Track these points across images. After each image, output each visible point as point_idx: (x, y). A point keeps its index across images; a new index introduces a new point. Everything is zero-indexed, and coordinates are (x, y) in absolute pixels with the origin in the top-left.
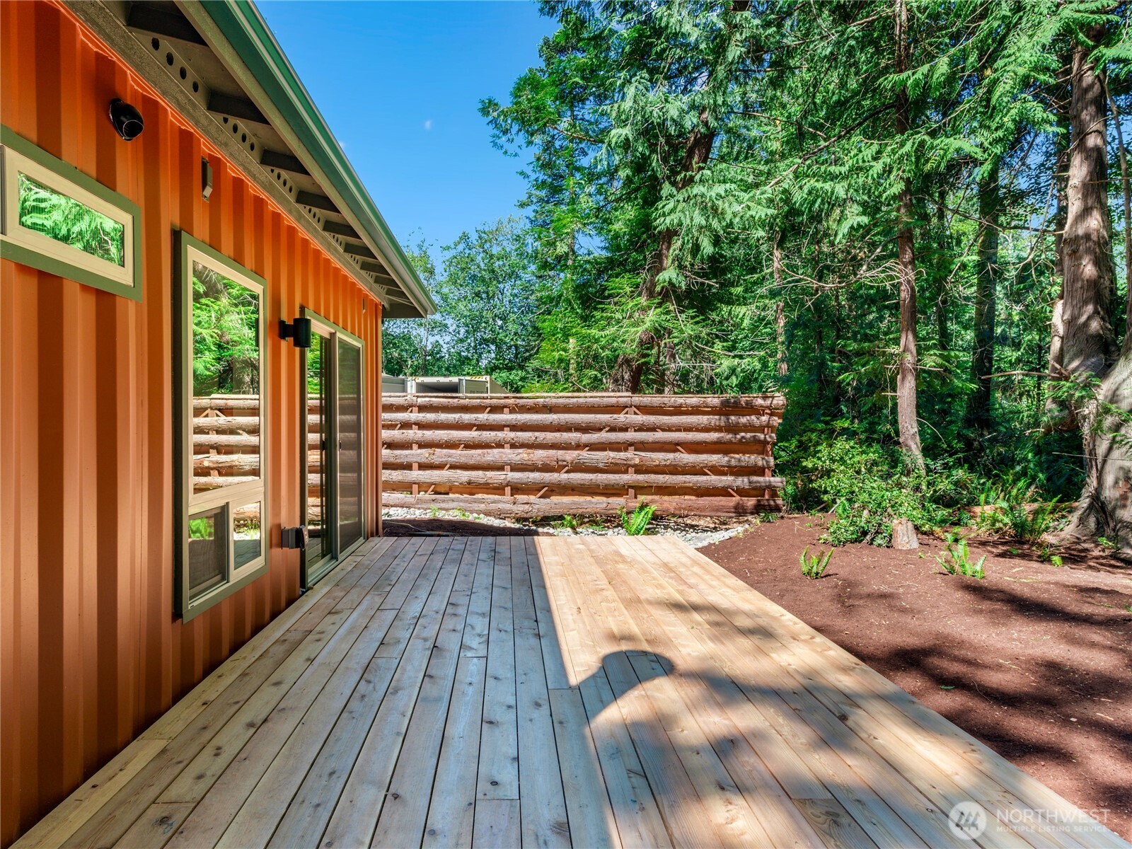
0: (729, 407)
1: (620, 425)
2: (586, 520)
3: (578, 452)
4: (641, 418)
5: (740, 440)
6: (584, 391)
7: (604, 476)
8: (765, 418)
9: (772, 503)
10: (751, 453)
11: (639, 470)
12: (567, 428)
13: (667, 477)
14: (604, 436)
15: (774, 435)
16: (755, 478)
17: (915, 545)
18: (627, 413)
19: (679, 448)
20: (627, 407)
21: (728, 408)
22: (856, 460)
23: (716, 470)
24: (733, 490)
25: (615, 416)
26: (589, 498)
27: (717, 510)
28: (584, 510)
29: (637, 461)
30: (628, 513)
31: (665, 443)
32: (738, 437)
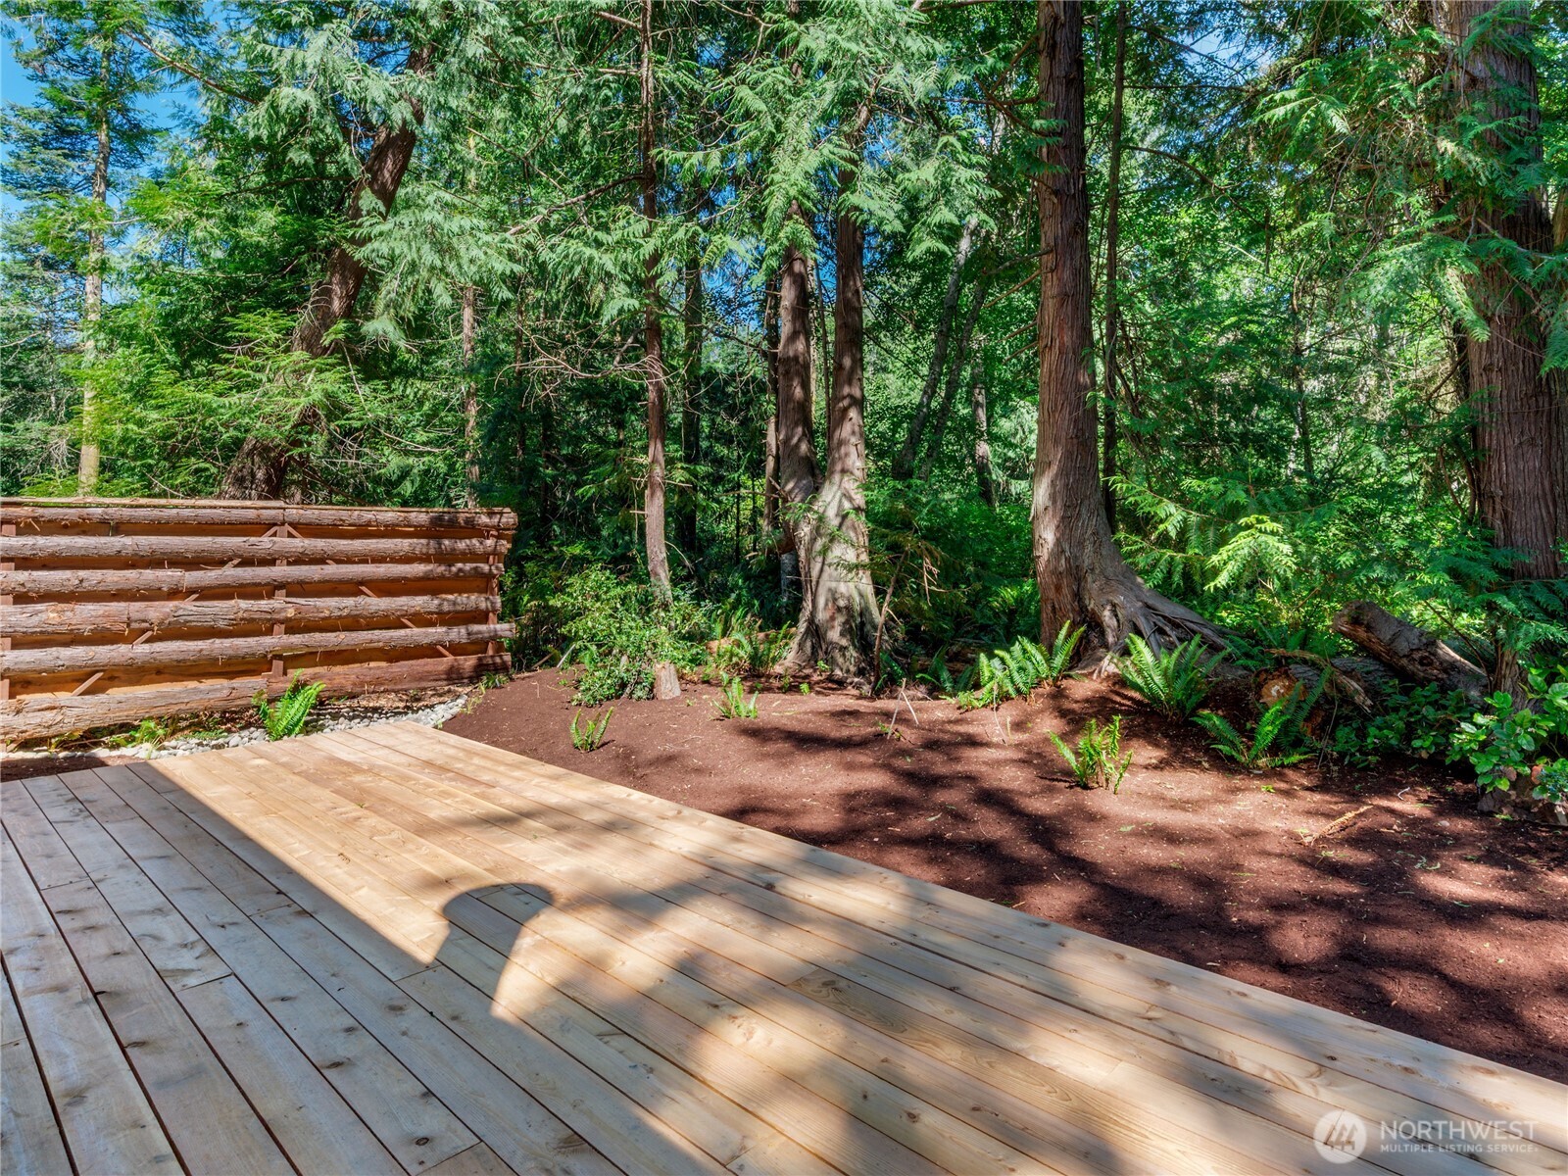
0: (441, 526)
1: (262, 554)
2: (183, 724)
3: (176, 603)
4: (300, 544)
5: (457, 574)
6: (173, 496)
7: (227, 642)
8: (490, 542)
9: (498, 660)
10: (470, 591)
11: (293, 627)
12: (155, 561)
13: (342, 635)
14: (230, 573)
15: (501, 565)
16: (476, 628)
17: (678, 692)
18: (275, 535)
19: (364, 588)
20: (275, 525)
21: (438, 529)
22: (612, 593)
23: (420, 620)
24: (444, 647)
25: (253, 539)
26: (192, 684)
27: (421, 679)
28: (183, 707)
29: (291, 613)
30: (270, 701)
31: (341, 582)
32: (454, 569)
